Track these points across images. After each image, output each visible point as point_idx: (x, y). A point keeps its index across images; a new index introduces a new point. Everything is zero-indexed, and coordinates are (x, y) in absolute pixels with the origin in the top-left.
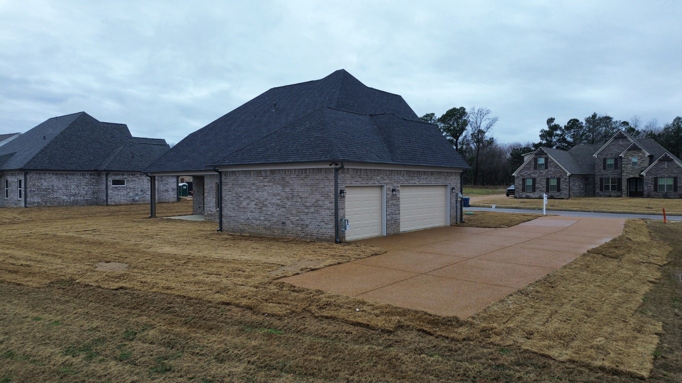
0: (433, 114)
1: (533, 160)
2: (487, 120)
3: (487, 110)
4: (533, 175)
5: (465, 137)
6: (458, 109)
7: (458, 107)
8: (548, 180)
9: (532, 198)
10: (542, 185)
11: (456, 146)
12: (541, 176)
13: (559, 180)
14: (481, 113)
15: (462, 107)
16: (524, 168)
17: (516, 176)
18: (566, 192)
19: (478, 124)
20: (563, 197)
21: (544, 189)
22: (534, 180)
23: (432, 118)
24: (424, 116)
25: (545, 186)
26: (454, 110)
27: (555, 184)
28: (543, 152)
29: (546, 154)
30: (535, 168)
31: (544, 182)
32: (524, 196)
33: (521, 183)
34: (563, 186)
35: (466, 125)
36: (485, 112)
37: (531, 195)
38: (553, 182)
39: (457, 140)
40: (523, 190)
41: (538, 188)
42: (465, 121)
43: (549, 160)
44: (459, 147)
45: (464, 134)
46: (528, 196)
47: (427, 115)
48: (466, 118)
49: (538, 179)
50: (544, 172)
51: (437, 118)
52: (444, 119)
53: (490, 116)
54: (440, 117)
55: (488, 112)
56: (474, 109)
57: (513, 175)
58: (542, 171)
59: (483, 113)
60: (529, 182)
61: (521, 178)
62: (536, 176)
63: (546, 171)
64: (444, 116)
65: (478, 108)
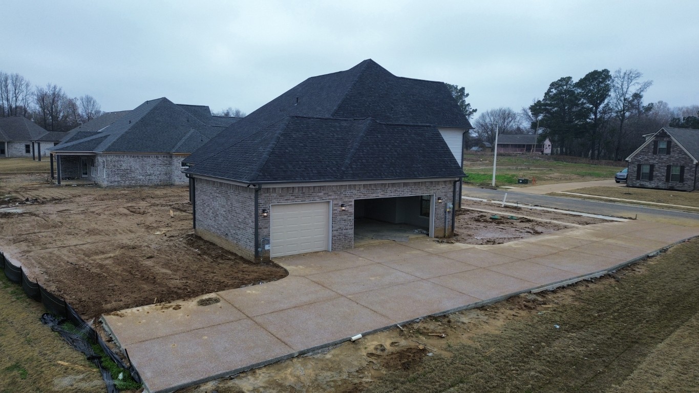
0: (570, 78)
1: (653, 143)
2: (636, 84)
3: (636, 73)
4: (651, 161)
5: (607, 104)
6: (600, 72)
7: (600, 70)
8: (669, 167)
9: (647, 188)
10: (661, 173)
11: (595, 114)
12: (660, 162)
13: (682, 168)
14: (630, 77)
15: (605, 70)
16: (641, 152)
17: (630, 160)
18: (690, 183)
19: (625, 90)
20: (685, 189)
21: (664, 178)
22: (652, 167)
23: (567, 83)
24: (559, 80)
25: (665, 174)
26: (596, 72)
27: (678, 173)
28: (666, 133)
29: (669, 136)
30: (655, 153)
31: (664, 170)
32: (638, 185)
33: (635, 169)
34: (687, 175)
35: (609, 90)
36: (634, 75)
37: (647, 184)
38: (676, 171)
39: (597, 108)
40: (638, 178)
41: (657, 176)
42: (608, 85)
43: (673, 144)
44: (598, 117)
45: (606, 101)
46: (643, 185)
47: (562, 80)
48: (609, 82)
49: (657, 166)
50: (665, 157)
51: (574, 82)
52: (582, 83)
53: (641, 80)
54: (578, 81)
55: (638, 75)
56: (619, 72)
57: (627, 159)
58: (662, 157)
59: (631, 77)
60: (646, 169)
61: (637, 163)
62: (655, 162)
63: (667, 156)
64: (581, 80)
65: (625, 71)
